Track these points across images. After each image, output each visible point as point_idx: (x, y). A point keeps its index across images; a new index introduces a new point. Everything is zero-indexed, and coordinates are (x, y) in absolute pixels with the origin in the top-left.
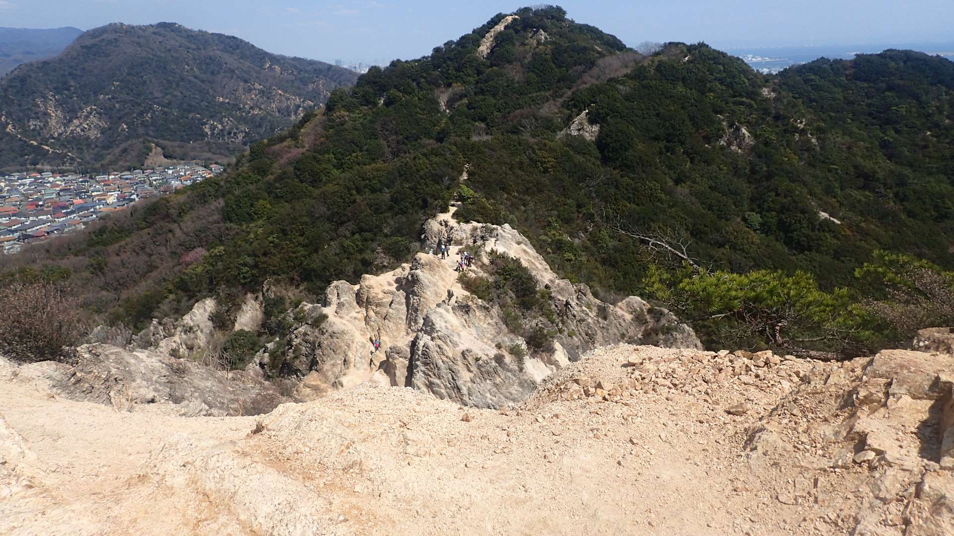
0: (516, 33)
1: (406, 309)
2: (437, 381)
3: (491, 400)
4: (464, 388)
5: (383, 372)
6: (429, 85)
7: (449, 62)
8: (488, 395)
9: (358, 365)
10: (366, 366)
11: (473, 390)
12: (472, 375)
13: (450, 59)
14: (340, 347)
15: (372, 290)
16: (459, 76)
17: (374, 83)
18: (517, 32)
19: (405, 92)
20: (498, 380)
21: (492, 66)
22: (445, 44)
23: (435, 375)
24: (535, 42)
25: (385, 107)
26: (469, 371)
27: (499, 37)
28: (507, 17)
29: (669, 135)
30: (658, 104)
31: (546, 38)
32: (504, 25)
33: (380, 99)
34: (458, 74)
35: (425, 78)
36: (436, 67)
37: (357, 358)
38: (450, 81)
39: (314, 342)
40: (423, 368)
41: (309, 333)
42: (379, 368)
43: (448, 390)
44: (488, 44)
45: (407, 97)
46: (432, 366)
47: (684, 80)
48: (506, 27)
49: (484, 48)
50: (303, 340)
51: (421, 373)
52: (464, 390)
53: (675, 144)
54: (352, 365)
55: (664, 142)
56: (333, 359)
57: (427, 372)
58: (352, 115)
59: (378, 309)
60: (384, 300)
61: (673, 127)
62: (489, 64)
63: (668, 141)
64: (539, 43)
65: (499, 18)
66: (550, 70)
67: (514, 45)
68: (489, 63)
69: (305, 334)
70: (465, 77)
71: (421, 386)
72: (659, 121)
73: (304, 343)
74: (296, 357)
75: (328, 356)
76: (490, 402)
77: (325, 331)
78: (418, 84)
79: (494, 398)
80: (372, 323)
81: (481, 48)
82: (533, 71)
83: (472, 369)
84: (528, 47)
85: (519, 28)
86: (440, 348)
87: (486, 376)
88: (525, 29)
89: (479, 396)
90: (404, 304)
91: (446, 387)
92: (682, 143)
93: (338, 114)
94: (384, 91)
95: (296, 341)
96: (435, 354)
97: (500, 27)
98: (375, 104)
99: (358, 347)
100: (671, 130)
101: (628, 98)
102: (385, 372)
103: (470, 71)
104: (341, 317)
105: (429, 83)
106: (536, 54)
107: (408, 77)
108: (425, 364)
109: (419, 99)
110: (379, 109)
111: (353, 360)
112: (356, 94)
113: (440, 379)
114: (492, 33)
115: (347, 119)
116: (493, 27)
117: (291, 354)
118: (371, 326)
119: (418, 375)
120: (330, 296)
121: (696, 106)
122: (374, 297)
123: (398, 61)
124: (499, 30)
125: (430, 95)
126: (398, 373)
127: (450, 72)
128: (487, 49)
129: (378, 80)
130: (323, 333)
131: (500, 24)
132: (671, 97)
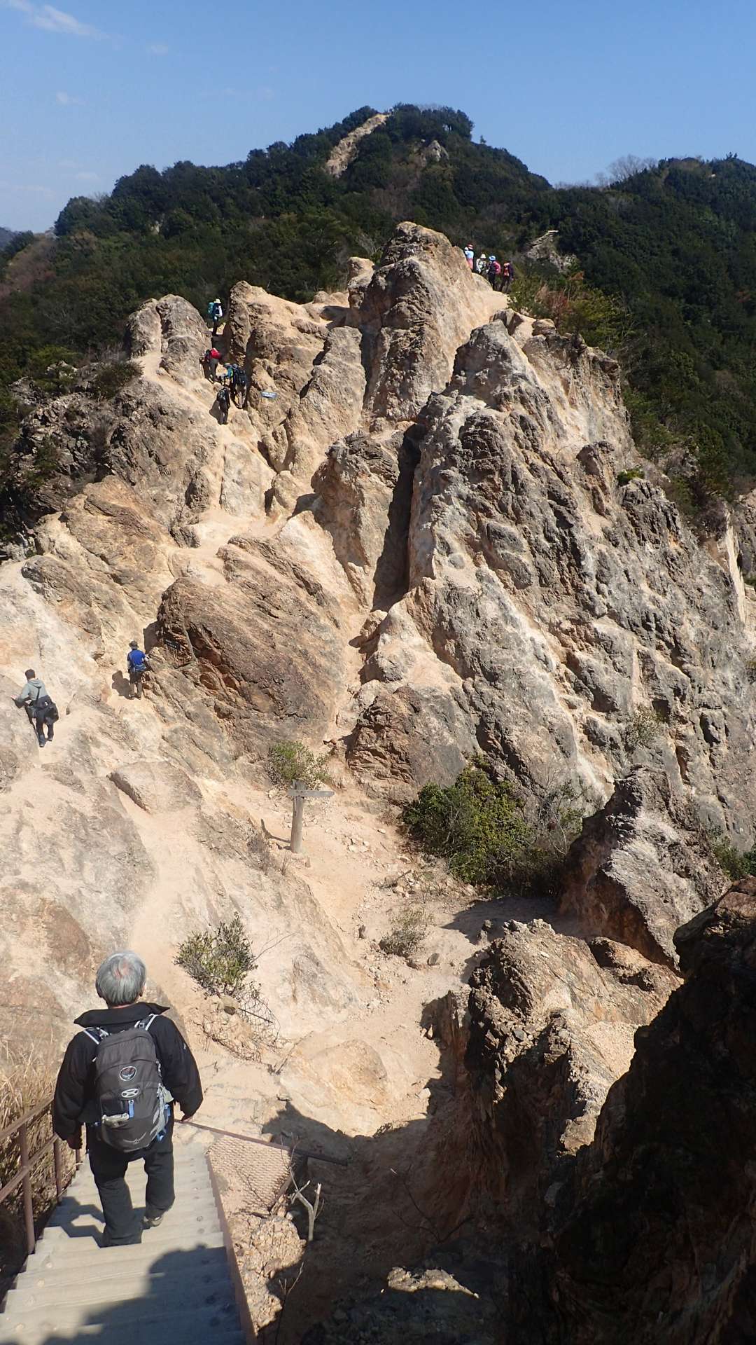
0: (393, 141)
1: (362, 371)
2: (509, 528)
3: (655, 602)
4: (589, 554)
5: (311, 519)
6: (241, 211)
7: (276, 177)
8: (644, 586)
9: (233, 502)
10: (256, 506)
11: (611, 565)
12: (607, 523)
13: (278, 171)
14: (177, 454)
15: (265, 318)
16: (294, 202)
17: (146, 193)
18: (395, 140)
19: (199, 216)
20: (673, 547)
21: (350, 189)
22: (270, 148)
23: (503, 509)
24: (423, 161)
25: (163, 237)
26: (599, 510)
27: (361, 143)
28: (378, 116)
29: (693, 289)
30: (676, 235)
31: (443, 155)
32: (372, 127)
33: (153, 225)
34: (291, 199)
35: (234, 198)
36: (255, 182)
37: (228, 483)
38: (278, 209)
39: (101, 432)
40: (465, 490)
41: (84, 409)
42: (297, 511)
43: (540, 558)
44: (343, 157)
45: (202, 225)
46: (497, 479)
47: (714, 203)
48: (375, 130)
49: (337, 163)
50: (65, 429)
51: (457, 503)
52: (590, 564)
53: (701, 307)
54: (214, 501)
55: (683, 301)
56: (156, 484)
57: (479, 499)
58: (103, 242)
59: (284, 366)
60: (300, 347)
61: (701, 275)
62: (345, 188)
63: (689, 301)
64: (431, 160)
65: (363, 115)
66: (450, 205)
67: (389, 161)
68: (345, 185)
69: (71, 414)
70: (302, 204)
71: (455, 545)
72: (677, 262)
73: (66, 439)
74: (45, 474)
75: (145, 472)
76: (652, 607)
77: (133, 404)
78: (221, 206)
79: (659, 597)
80: (267, 403)
81: (331, 163)
82: (422, 204)
83: (606, 505)
84: (412, 167)
85: (398, 134)
86: (525, 428)
87: (645, 529)
88: (407, 137)
89: (626, 586)
90: (359, 359)
91: (535, 549)
92: (711, 305)
93: (79, 237)
94: (162, 210)
95: (43, 433)
96: (509, 444)
97: (365, 130)
98: (145, 231)
99: (229, 457)
100: (697, 281)
101: (625, 216)
102: (317, 520)
103: (312, 197)
104: (177, 380)
105: (241, 208)
106: (428, 176)
107: (205, 191)
108: (476, 474)
109: (223, 232)
110: (152, 237)
111: (215, 488)
112: (112, 208)
113: (518, 521)
114: (351, 139)
115: (95, 247)
116: (353, 129)
117: (27, 465)
118: (263, 411)
119: (449, 510)
120: (143, 328)
121: (735, 249)
122: (272, 333)
123: (189, 164)
124: (362, 134)
125: (241, 227)
126: (366, 515)
127: (278, 192)
128: (341, 165)
129: (152, 188)
130: (127, 410)
131: (365, 125)
132: (694, 227)
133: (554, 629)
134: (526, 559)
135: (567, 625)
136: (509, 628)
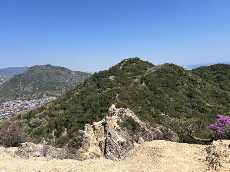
1: (104, 131)
2: (112, 149)
5: (99, 147)
12: (121, 147)
13: (113, 70)
14: (88, 141)
15: (95, 126)
17: (95, 76)
20: (127, 149)
31: (135, 65)
39: (81, 140)
46: (111, 145)
48: (126, 63)
49: (121, 67)
52: (119, 152)
54: (91, 146)
56: (86, 144)
59: (97, 131)
60: (98, 128)
65: (124, 61)
71: (108, 151)
77: (84, 137)
80: (96, 134)
86: (112, 140)
87: (124, 148)
99: (92, 141)
104: (88, 133)
114: (123, 64)
117: (75, 143)
119: (107, 148)
120: (85, 128)
126: (102, 147)
133: (117, 157)
134: (114, 152)
135: (118, 157)
136: (113, 158)
